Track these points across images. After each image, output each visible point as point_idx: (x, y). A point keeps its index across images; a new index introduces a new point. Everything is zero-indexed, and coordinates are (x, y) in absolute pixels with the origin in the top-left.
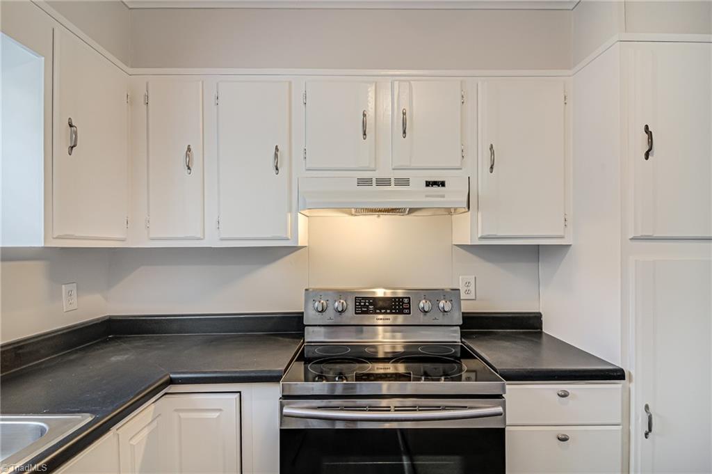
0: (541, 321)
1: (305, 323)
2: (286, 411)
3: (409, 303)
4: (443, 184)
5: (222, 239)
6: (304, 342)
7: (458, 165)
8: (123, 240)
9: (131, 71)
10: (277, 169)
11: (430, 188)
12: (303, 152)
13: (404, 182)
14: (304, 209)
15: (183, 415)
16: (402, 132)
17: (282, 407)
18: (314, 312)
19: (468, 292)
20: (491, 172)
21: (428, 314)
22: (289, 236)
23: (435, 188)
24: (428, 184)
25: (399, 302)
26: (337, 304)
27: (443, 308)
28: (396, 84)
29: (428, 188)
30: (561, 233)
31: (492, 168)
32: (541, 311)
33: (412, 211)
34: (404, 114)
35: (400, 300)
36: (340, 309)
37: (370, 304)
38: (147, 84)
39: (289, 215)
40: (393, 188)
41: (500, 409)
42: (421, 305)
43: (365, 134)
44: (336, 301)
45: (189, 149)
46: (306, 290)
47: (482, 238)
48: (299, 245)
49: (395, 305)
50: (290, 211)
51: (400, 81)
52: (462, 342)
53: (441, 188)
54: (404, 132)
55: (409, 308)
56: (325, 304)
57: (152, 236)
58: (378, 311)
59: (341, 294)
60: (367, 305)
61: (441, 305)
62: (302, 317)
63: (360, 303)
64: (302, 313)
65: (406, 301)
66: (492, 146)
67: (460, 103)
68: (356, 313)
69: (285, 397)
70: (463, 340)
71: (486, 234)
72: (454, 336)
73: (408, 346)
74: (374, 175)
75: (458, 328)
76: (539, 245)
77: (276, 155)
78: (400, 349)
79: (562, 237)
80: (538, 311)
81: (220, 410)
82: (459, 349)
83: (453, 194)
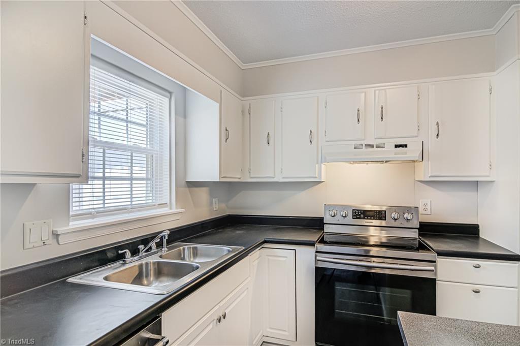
0: (479, 230)
1: (324, 222)
2: (317, 258)
3: (385, 214)
4: (406, 146)
5: (284, 178)
6: (324, 232)
7: (416, 135)
8: (240, 178)
9: (242, 99)
10: (311, 142)
11: (397, 149)
12: (324, 132)
13: (382, 146)
14: (325, 162)
15: (270, 258)
16: (380, 118)
17: (316, 256)
18: (330, 217)
19: (425, 210)
20: (437, 138)
21: (397, 221)
22: (317, 176)
23: (401, 149)
24: (396, 146)
25: (379, 213)
26: (342, 213)
27: (407, 218)
28: (377, 92)
29: (396, 149)
30: (488, 174)
31: (438, 135)
32: (479, 224)
33: (386, 162)
34: (382, 108)
35: (380, 212)
36: (344, 216)
37: (362, 214)
38: (250, 104)
39: (317, 165)
40: (375, 149)
41: (433, 268)
42: (393, 215)
43: (359, 121)
44: (341, 211)
45: (268, 134)
46: (325, 205)
47: (430, 177)
48: (322, 181)
49: (377, 215)
50: (317, 163)
51: (379, 90)
52: (419, 238)
53: (404, 148)
54: (382, 118)
55: (385, 217)
56: (336, 213)
57: (252, 176)
58: (366, 218)
59: (344, 207)
60: (360, 214)
61: (405, 216)
62: (323, 220)
63: (355, 213)
64: (323, 218)
65: (383, 212)
66: (438, 122)
67: (417, 99)
68: (353, 218)
69: (317, 252)
70: (420, 237)
71: (433, 174)
72: (414, 234)
73: (389, 239)
74: (364, 143)
75: (417, 230)
76: (477, 181)
77: (311, 134)
78: (384, 240)
79: (488, 176)
80: (476, 223)
81: (286, 257)
82: (417, 243)
83: (412, 152)
